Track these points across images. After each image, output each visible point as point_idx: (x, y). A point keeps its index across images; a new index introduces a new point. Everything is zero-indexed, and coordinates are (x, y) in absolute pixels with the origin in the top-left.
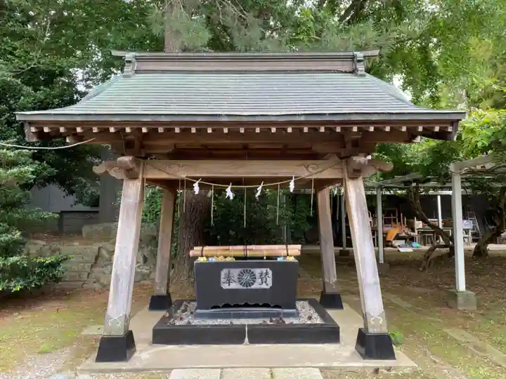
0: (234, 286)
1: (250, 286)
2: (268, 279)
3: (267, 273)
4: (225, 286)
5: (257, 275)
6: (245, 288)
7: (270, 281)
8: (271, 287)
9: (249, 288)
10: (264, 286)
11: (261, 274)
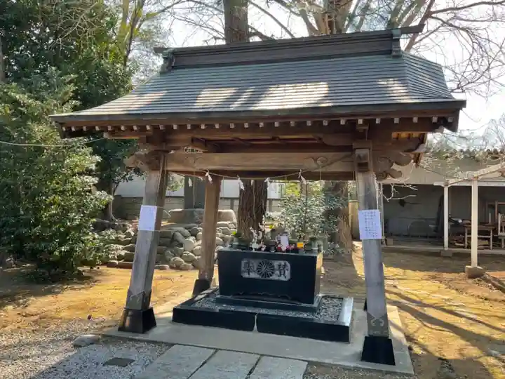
0: (253, 275)
1: (268, 276)
2: (286, 272)
3: (285, 265)
4: (246, 275)
5: (276, 267)
6: (264, 278)
7: (288, 273)
8: (289, 280)
9: (268, 278)
10: (282, 278)
11: (280, 266)
